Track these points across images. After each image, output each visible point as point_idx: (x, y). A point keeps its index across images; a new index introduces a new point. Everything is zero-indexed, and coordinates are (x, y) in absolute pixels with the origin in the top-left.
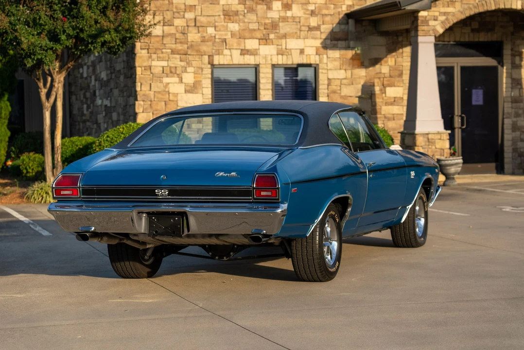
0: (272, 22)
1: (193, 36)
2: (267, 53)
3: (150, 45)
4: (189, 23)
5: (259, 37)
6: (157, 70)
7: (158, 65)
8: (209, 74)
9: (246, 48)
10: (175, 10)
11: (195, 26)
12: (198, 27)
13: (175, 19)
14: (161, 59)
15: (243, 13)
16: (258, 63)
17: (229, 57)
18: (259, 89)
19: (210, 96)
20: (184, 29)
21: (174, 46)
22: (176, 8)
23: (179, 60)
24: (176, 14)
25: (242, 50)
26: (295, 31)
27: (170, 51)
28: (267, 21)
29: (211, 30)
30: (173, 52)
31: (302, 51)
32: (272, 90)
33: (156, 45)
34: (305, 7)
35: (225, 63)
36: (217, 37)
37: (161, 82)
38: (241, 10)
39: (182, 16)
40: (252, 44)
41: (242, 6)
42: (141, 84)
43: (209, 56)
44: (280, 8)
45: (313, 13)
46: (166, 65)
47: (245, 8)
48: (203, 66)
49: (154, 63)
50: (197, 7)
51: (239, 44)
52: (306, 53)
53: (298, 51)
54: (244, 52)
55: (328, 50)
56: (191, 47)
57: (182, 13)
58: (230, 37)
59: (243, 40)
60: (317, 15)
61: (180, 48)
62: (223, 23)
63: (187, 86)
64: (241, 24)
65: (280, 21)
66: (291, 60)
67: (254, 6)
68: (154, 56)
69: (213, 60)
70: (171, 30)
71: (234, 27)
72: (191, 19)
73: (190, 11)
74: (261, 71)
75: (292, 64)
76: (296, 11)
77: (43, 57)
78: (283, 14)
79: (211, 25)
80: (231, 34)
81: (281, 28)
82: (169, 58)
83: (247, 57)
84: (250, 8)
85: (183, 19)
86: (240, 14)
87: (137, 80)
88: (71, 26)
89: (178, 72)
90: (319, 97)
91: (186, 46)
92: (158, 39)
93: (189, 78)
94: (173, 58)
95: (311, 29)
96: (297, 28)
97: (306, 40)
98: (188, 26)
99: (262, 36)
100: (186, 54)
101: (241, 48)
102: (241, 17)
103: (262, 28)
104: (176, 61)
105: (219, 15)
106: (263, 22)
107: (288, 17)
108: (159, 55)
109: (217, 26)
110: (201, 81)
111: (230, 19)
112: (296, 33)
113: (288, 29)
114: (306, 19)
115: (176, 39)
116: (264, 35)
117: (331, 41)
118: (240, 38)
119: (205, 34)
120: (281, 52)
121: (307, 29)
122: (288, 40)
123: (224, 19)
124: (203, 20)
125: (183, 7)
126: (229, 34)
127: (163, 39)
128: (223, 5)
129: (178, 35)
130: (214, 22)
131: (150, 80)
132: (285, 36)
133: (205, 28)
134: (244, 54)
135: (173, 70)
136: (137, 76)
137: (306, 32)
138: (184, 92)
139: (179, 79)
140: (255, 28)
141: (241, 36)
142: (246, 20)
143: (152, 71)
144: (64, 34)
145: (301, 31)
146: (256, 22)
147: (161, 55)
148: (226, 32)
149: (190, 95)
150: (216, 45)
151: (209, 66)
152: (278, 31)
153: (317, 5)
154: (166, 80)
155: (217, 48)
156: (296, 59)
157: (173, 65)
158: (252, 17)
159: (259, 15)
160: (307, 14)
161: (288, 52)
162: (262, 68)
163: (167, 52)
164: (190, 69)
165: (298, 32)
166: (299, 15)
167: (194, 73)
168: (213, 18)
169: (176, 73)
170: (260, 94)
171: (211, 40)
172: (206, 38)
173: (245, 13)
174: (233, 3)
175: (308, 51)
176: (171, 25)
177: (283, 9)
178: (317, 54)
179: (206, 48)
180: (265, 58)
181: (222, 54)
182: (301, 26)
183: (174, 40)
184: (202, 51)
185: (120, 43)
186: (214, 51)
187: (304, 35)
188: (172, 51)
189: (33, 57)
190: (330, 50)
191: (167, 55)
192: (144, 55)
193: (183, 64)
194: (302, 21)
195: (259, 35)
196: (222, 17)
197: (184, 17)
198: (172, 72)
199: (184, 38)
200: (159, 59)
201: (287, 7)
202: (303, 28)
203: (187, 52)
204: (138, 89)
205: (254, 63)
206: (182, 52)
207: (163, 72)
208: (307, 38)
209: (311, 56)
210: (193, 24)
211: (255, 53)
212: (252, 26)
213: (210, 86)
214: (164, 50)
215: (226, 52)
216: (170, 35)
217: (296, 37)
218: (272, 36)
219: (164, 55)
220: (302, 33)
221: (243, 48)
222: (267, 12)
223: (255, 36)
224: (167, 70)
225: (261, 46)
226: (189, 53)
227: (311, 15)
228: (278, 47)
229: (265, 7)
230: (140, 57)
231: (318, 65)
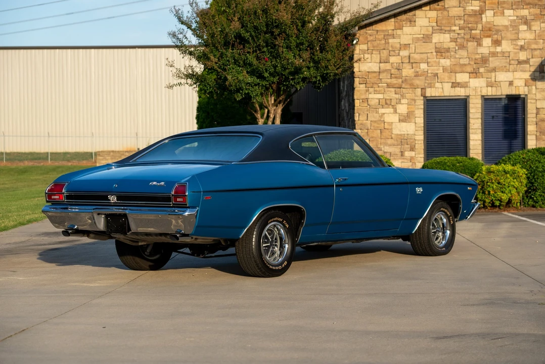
0: (482, 57)
1: (407, 71)
2: (477, 85)
3: (367, 80)
4: (403, 60)
5: (469, 71)
6: (373, 102)
7: (374, 97)
8: (421, 105)
9: (457, 81)
10: (390, 49)
11: (409, 62)
12: (412, 63)
13: (390, 57)
14: (378, 92)
15: (454, 50)
16: (468, 95)
17: (440, 90)
18: (469, 118)
19: (422, 125)
20: (399, 66)
21: (389, 81)
22: (392, 47)
23: (394, 93)
24: (392, 53)
25: (453, 83)
26: (504, 65)
27: (386, 85)
28: (477, 57)
29: (423, 66)
30: (389, 86)
31: (511, 83)
32: (482, 118)
33: (372, 81)
34: (515, 43)
35: (437, 95)
36: (429, 72)
37: (377, 112)
38: (452, 47)
39: (397, 54)
40: (462, 77)
41: (454, 44)
42: (359, 115)
43: (422, 89)
44: (490, 45)
45: (522, 48)
46: (382, 98)
47: (456, 45)
48: (416, 98)
49: (371, 96)
50: (411, 45)
51: (450, 78)
52: (514, 85)
53: (508, 83)
54: (455, 85)
55: (537, 82)
56: (405, 81)
57: (397, 52)
58: (442, 71)
59: (454, 74)
60: (526, 50)
61: (395, 82)
62: (435, 59)
63: (401, 116)
64: (452, 60)
65: (490, 56)
66: (500, 91)
67: (465, 43)
68: (371, 90)
69: (425, 92)
70: (387, 66)
71: (446, 62)
72: (406, 57)
73: (405, 49)
74: (470, 102)
75: (502, 95)
76: (506, 46)
77: (250, 92)
78: (492, 50)
79: (424, 61)
80: (443, 69)
81: (490, 62)
82: (385, 91)
83: (458, 89)
84: (461, 45)
85: (398, 57)
86: (452, 51)
87: (356, 111)
88: (272, 65)
89: (392, 104)
90: (527, 125)
91: (400, 80)
92: (375, 75)
93: (403, 109)
94: (388, 91)
95: (520, 62)
96: (507, 62)
97: (515, 73)
98: (402, 63)
99: (473, 70)
100: (400, 88)
101: (452, 81)
102: (452, 53)
103: (472, 63)
104: (391, 94)
105: (432, 52)
106: (474, 57)
107: (497, 52)
108: (375, 89)
109: (430, 62)
110: (414, 111)
111: (442, 56)
112: (505, 67)
113: (498, 63)
114: (516, 53)
115: (391, 74)
116: (474, 69)
117: (540, 73)
118: (451, 72)
119: (418, 70)
120: (490, 84)
121: (517, 63)
122: (497, 73)
123: (436, 56)
124: (416, 57)
125: (398, 46)
126: (441, 68)
127: (379, 75)
128: (436, 43)
129: (393, 71)
130: (426, 58)
131: (367, 111)
132: (494, 70)
133: (418, 64)
134: (455, 87)
135: (388, 102)
136: (356, 108)
137: (516, 66)
138: (398, 121)
139: (394, 110)
140: (465, 63)
141: (453, 71)
142: (457, 56)
143: (369, 103)
144: (266, 72)
145: (510, 64)
146: (467, 58)
147: (378, 89)
148: (438, 68)
149: (404, 124)
150: (428, 79)
151: (422, 98)
152: (488, 65)
153: (526, 41)
154: (382, 111)
155: (430, 82)
156: (505, 91)
157: (388, 98)
158: (463, 53)
159: (469, 51)
160: (517, 49)
161: (497, 84)
162: (472, 99)
163: (382, 86)
164: (403, 101)
165: (508, 66)
166: (509, 50)
167: (408, 104)
168: (426, 55)
169: (391, 105)
170: (469, 123)
171: (423, 75)
172: (419, 73)
173: (456, 50)
174: (445, 41)
175: (516, 83)
176: (387, 62)
177: (493, 45)
178: (525, 86)
179: (419, 82)
180: (475, 89)
181: (434, 87)
182: (510, 60)
183: (390, 75)
184: (415, 85)
185: (320, 78)
186: (426, 84)
187: (513, 68)
188: (387, 86)
189: (241, 92)
190: (538, 81)
191: (383, 89)
192: (362, 89)
193: (397, 96)
194: (512, 55)
195: (469, 69)
196: (435, 54)
197: (399, 55)
198: (387, 103)
199: (399, 73)
200: (376, 92)
201: (497, 43)
202: (512, 62)
203: (401, 85)
204: (356, 118)
205: (464, 95)
206: (397, 86)
207: (379, 104)
208: (516, 71)
209: (520, 88)
210: (408, 61)
211: (465, 85)
212: (462, 61)
213: (423, 116)
214: (380, 85)
215: (438, 85)
216: (386, 71)
217: (505, 70)
218: (482, 70)
219: (381, 89)
220: (511, 66)
221: (454, 81)
222: (477, 48)
223: (466, 71)
224: (383, 102)
225: (470, 79)
226: (403, 87)
227: (521, 50)
228: (488, 79)
229: (476, 44)
230: (359, 91)
231: (526, 95)
